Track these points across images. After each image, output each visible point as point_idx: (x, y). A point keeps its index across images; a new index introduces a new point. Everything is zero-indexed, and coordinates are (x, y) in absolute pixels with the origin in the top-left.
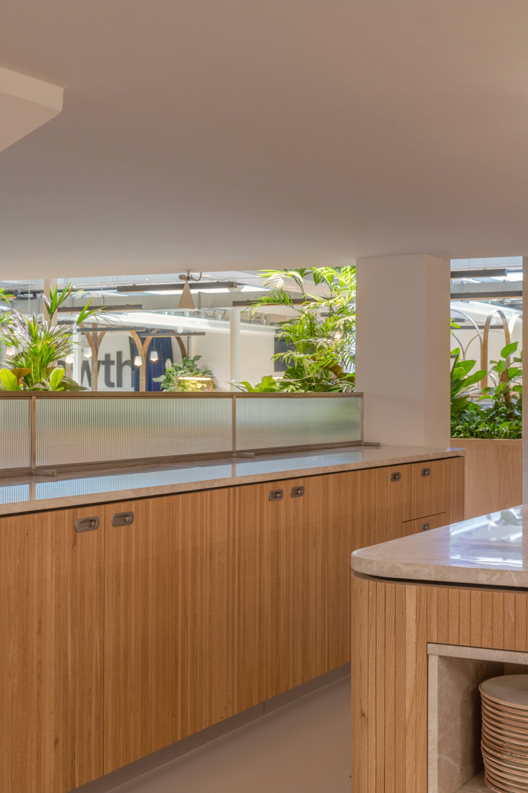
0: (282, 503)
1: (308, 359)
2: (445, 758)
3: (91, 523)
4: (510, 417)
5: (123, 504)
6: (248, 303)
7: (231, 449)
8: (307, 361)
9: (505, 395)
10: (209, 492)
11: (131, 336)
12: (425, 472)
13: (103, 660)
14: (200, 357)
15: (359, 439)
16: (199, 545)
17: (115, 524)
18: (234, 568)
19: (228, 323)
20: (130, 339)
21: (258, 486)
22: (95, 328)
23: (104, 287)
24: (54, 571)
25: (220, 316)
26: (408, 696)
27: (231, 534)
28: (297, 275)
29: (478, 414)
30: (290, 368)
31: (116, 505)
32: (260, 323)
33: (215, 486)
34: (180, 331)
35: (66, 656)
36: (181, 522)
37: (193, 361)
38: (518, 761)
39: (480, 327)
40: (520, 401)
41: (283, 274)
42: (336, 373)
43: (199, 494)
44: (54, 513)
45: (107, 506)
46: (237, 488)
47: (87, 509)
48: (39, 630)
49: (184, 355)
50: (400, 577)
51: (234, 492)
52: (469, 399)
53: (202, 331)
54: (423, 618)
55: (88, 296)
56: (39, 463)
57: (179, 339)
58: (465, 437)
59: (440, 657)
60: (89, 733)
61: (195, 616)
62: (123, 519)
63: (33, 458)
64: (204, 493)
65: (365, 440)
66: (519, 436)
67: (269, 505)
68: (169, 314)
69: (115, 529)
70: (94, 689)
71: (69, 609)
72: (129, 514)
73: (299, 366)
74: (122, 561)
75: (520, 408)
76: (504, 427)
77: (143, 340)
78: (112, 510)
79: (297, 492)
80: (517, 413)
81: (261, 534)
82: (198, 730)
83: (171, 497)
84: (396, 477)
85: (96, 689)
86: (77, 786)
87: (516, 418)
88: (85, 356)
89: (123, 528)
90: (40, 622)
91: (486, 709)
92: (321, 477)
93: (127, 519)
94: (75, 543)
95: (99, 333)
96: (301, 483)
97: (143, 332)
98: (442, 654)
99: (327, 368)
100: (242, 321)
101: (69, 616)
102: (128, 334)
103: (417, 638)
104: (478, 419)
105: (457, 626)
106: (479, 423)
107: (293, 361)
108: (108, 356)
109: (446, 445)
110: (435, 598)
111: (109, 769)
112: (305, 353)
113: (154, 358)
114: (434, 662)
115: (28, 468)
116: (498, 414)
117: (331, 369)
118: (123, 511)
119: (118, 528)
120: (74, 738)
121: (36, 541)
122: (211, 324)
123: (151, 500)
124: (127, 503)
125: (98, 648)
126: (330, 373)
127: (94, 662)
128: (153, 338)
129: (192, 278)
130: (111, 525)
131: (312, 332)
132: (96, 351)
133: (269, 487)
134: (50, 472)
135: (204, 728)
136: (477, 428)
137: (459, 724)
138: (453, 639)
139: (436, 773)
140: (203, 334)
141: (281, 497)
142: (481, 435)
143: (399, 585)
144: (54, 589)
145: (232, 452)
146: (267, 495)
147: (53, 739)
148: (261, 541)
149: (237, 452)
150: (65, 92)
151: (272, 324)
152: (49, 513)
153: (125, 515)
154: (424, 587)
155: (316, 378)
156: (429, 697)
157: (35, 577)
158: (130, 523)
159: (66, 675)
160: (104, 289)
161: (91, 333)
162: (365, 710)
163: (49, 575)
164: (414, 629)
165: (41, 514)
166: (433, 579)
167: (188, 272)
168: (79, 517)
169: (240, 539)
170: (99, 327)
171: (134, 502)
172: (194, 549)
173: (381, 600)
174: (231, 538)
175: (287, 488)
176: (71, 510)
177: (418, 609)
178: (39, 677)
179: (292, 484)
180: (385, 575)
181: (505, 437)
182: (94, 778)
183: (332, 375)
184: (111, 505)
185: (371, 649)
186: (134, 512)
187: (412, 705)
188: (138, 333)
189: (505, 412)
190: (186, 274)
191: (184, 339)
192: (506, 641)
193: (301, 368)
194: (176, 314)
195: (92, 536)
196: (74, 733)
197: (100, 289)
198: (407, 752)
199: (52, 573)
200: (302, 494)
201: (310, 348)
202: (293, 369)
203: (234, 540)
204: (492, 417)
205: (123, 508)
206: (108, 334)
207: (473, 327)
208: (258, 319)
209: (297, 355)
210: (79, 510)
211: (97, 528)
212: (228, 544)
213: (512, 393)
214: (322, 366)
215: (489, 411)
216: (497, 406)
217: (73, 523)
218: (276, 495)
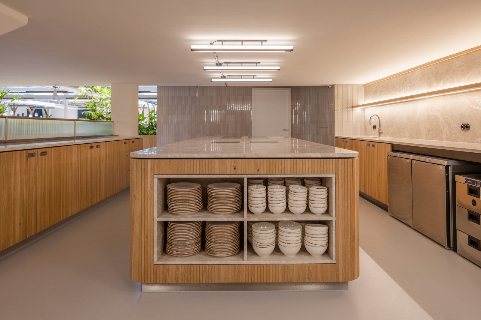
0: (93, 149)
1: (93, 113)
2: (158, 205)
3: (32, 155)
4: (153, 129)
5: (43, 149)
6: (71, 98)
7: (74, 136)
8: (93, 114)
9: (151, 123)
10: (71, 146)
11: (28, 108)
12: (133, 142)
13: (36, 197)
14: (52, 115)
15: (112, 134)
16: (68, 162)
17: (41, 155)
18: (79, 168)
19: (64, 105)
20: (27, 109)
21: (86, 144)
22: (14, 105)
23: (19, 92)
24: (20, 170)
25: (60, 103)
26: (148, 189)
27: (78, 158)
28: (90, 89)
29: (144, 129)
30: (87, 116)
31: (41, 149)
32: (73, 105)
33: (73, 144)
34: (46, 107)
35: (24, 197)
36: (62, 155)
37: (50, 116)
38: (178, 203)
39: (142, 108)
40: (156, 125)
41: (86, 88)
42: (102, 117)
43: (68, 146)
44: (20, 151)
45: (38, 149)
46: (80, 145)
47: (31, 150)
48: (14, 189)
49: (47, 114)
50: (146, 158)
51: (79, 146)
52: (141, 125)
53: (53, 107)
54: (153, 168)
55: (12, 95)
56: (8, 139)
57: (45, 110)
58: (141, 134)
59: (157, 178)
60: (32, 220)
61: (66, 183)
62: (43, 154)
63: (6, 137)
64: (70, 146)
65: (114, 134)
66: (156, 134)
67: (89, 150)
68: (42, 101)
69: (41, 156)
70: (33, 207)
71: (25, 182)
72: (46, 152)
73: (90, 115)
74: (43, 166)
75: (156, 127)
76: (152, 132)
77: (32, 110)
78: (40, 151)
79: (98, 146)
80: (155, 128)
81: (87, 158)
82: (67, 217)
83: (59, 147)
84: (125, 143)
85: (34, 206)
86: (27, 237)
87: (154, 129)
88: (11, 114)
89: (43, 156)
90: (15, 186)
91: (169, 191)
92: (105, 142)
93: (45, 153)
94: (27, 161)
95: (15, 107)
96: (99, 144)
97: (32, 107)
98: (158, 177)
99: (100, 116)
100: (68, 105)
101: (25, 184)
102: (27, 108)
103: (151, 174)
104: (144, 130)
105: (162, 169)
106: (145, 131)
107: (88, 114)
108: (18, 115)
109: (137, 136)
110: (156, 163)
111: (38, 231)
112: (92, 111)
113: (36, 115)
114: (156, 180)
115: (4, 140)
116: (149, 128)
117: (101, 116)
118: (43, 151)
119: (42, 156)
120: (26, 222)
121: (13, 160)
122: (57, 105)
123: (53, 148)
124: (45, 149)
125: (35, 194)
126: (100, 117)
127: (33, 198)
128: (36, 109)
129: (57, 87)
130: (39, 156)
131: (95, 106)
132: (14, 113)
133: (90, 145)
134: (13, 141)
135: (69, 216)
136: (144, 132)
137: (161, 196)
138: (161, 173)
139: (156, 209)
140: (54, 108)
141: (93, 148)
142: (145, 134)
143: (146, 160)
144: (20, 176)
145: (74, 137)
146: (89, 147)
147: (19, 223)
148: (87, 161)
149: (76, 137)
150: (28, 18)
151: (77, 106)
152: (18, 152)
153: (44, 152)
154: (153, 160)
155: (96, 119)
156: (154, 189)
157: (13, 172)
158: (46, 155)
159: (24, 203)
160: (19, 93)
161: (13, 107)
162: (135, 195)
163: (18, 171)
164: (150, 171)
165: (15, 152)
166: (155, 157)
167: (56, 85)
168: (28, 153)
169: (81, 160)
170: (16, 105)
171: (47, 149)
172: (66, 163)
173: (140, 164)
174: (78, 160)
175: (95, 145)
176: (26, 151)
177: (151, 166)
178: (14, 204)
179: (96, 144)
180: (142, 157)
181: (152, 134)
182: (33, 234)
183: (101, 118)
184: (40, 149)
185: (137, 178)
186: (47, 151)
187: (149, 192)
188: (30, 107)
189: (151, 128)
190: (55, 86)
191: (47, 109)
192: (176, 172)
193: (91, 116)
194: (45, 101)
195: (33, 159)
196: (26, 221)
197: (18, 93)
198: (148, 205)
199: (19, 170)
200: (99, 147)
201: (94, 110)
202: (89, 116)
203: (79, 160)
204: (148, 129)
205: (43, 150)
206: (19, 108)
207: (140, 108)
208: (72, 104)
209: (90, 112)
210: (28, 150)
211: (34, 156)
212: (77, 161)
213: (153, 123)
214: (98, 116)
215: (147, 128)
216: (149, 126)
217: (27, 155)
218: (91, 147)
